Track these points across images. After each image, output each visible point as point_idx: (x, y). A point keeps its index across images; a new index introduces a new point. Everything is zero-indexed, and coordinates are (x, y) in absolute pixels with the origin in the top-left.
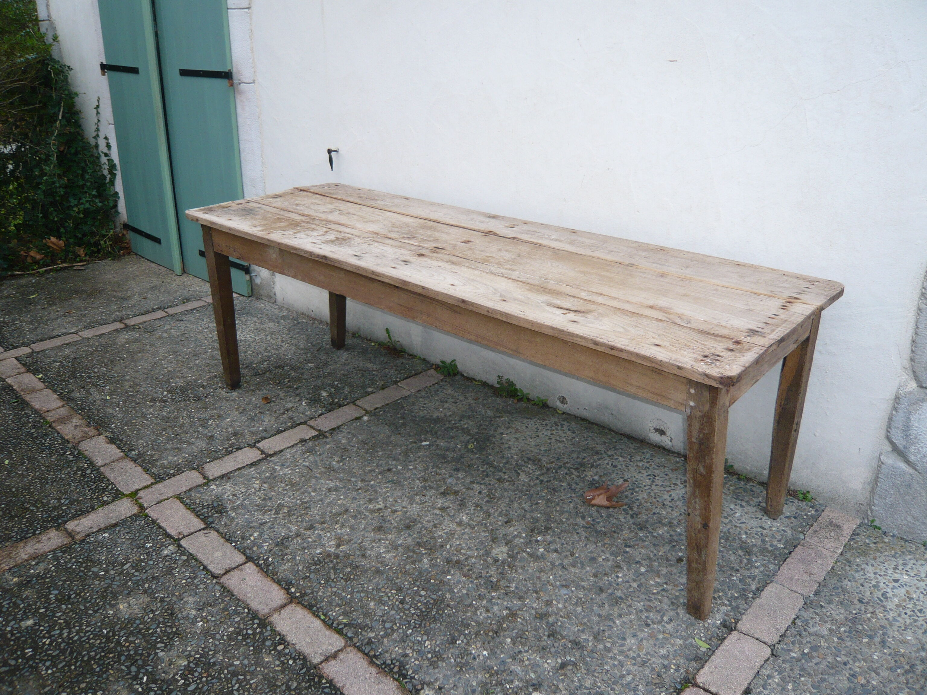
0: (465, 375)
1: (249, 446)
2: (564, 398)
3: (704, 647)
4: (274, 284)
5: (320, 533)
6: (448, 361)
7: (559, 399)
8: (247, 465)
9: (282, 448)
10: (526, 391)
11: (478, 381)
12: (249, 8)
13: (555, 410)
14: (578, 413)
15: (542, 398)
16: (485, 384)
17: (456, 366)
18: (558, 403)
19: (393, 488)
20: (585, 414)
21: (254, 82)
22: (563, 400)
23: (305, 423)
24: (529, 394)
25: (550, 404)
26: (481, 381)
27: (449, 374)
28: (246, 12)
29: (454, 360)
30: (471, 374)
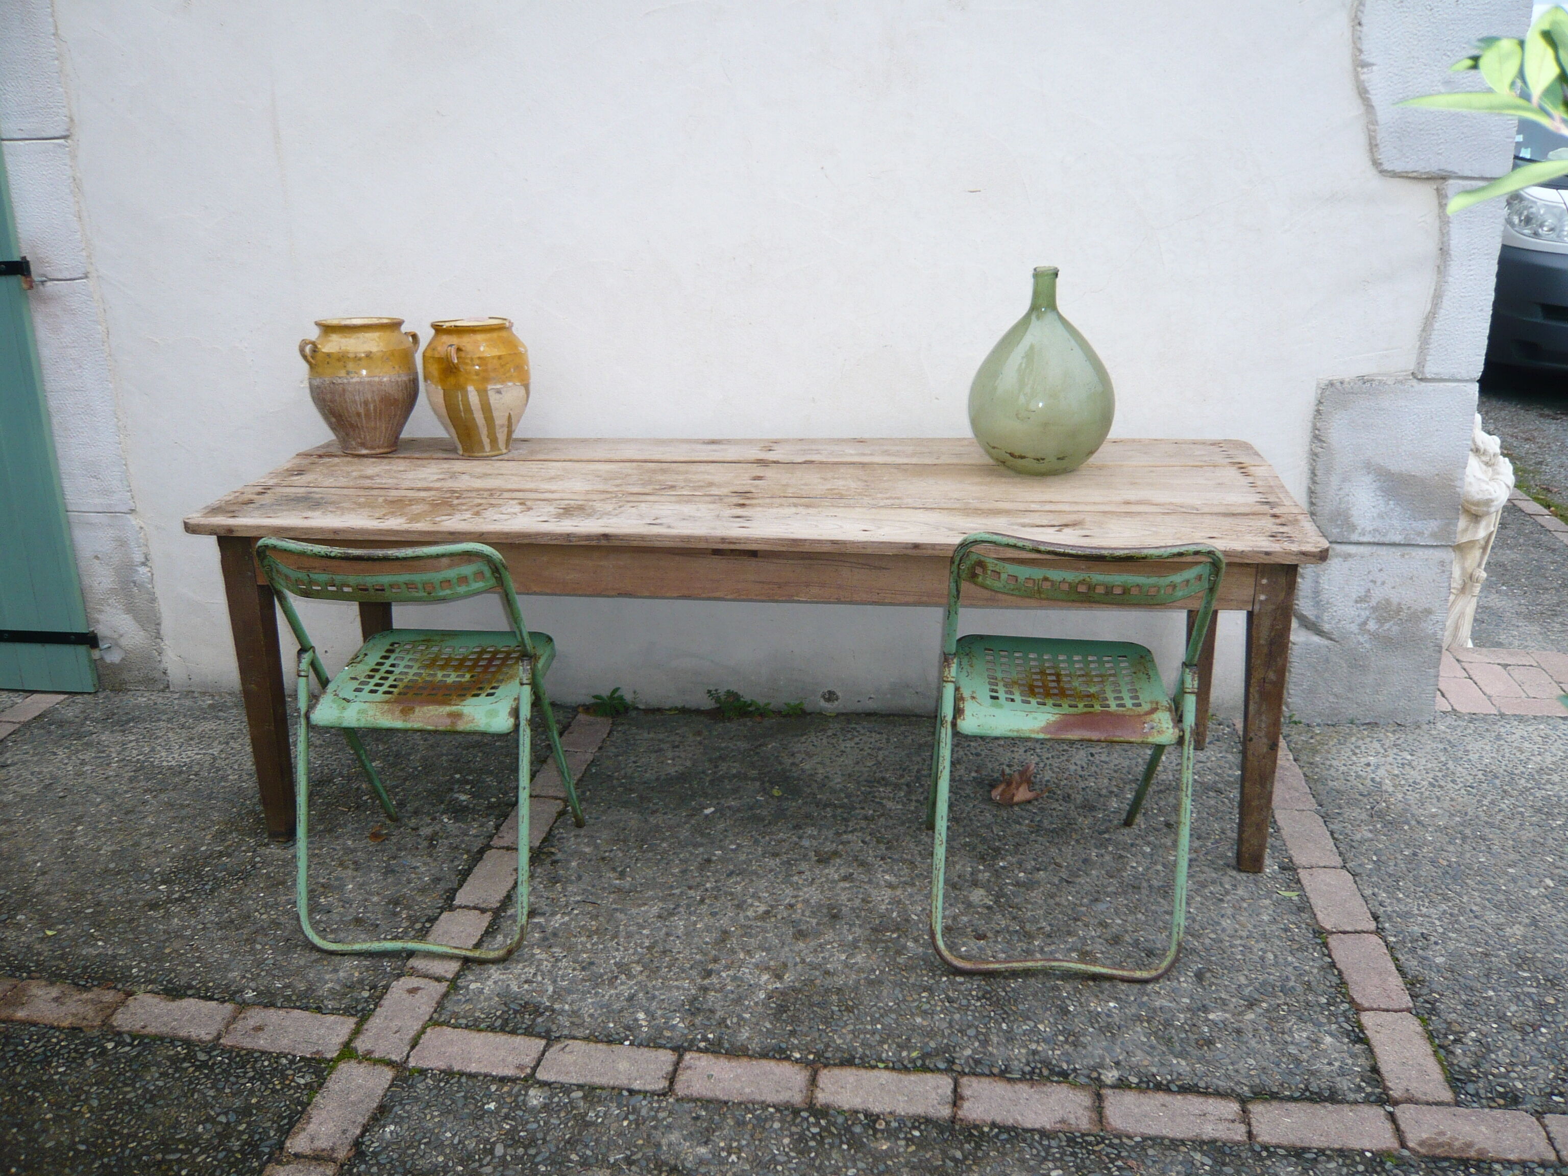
0: (641, 707)
1: (442, 910)
2: (830, 692)
3: (1294, 895)
4: (160, 654)
5: (731, 973)
6: (605, 693)
7: (823, 696)
8: (482, 936)
9: (504, 893)
10: (761, 701)
11: (670, 710)
12: (65, 137)
13: (820, 714)
14: (859, 708)
15: (793, 702)
16: (684, 711)
17: (621, 698)
18: (823, 703)
19: (747, 881)
20: (872, 705)
21: (86, 277)
22: (830, 696)
23: (488, 847)
24: (769, 704)
25: (808, 708)
26: (676, 709)
27: (618, 712)
28: (60, 145)
29: (617, 690)
30: (654, 703)
